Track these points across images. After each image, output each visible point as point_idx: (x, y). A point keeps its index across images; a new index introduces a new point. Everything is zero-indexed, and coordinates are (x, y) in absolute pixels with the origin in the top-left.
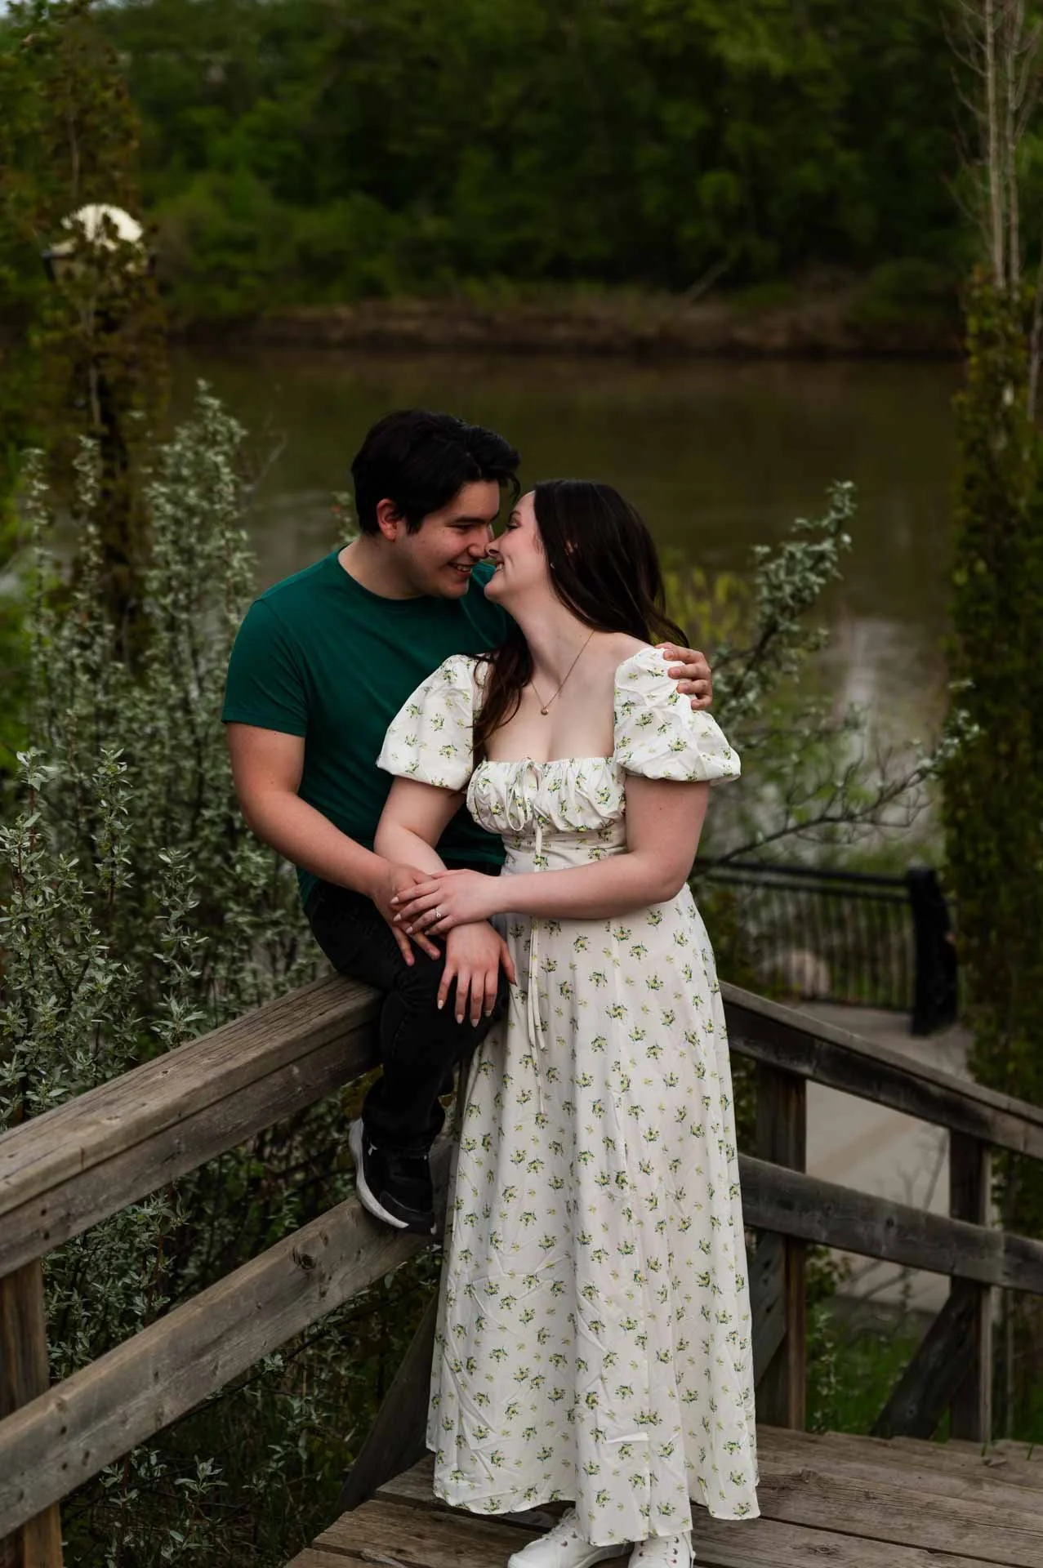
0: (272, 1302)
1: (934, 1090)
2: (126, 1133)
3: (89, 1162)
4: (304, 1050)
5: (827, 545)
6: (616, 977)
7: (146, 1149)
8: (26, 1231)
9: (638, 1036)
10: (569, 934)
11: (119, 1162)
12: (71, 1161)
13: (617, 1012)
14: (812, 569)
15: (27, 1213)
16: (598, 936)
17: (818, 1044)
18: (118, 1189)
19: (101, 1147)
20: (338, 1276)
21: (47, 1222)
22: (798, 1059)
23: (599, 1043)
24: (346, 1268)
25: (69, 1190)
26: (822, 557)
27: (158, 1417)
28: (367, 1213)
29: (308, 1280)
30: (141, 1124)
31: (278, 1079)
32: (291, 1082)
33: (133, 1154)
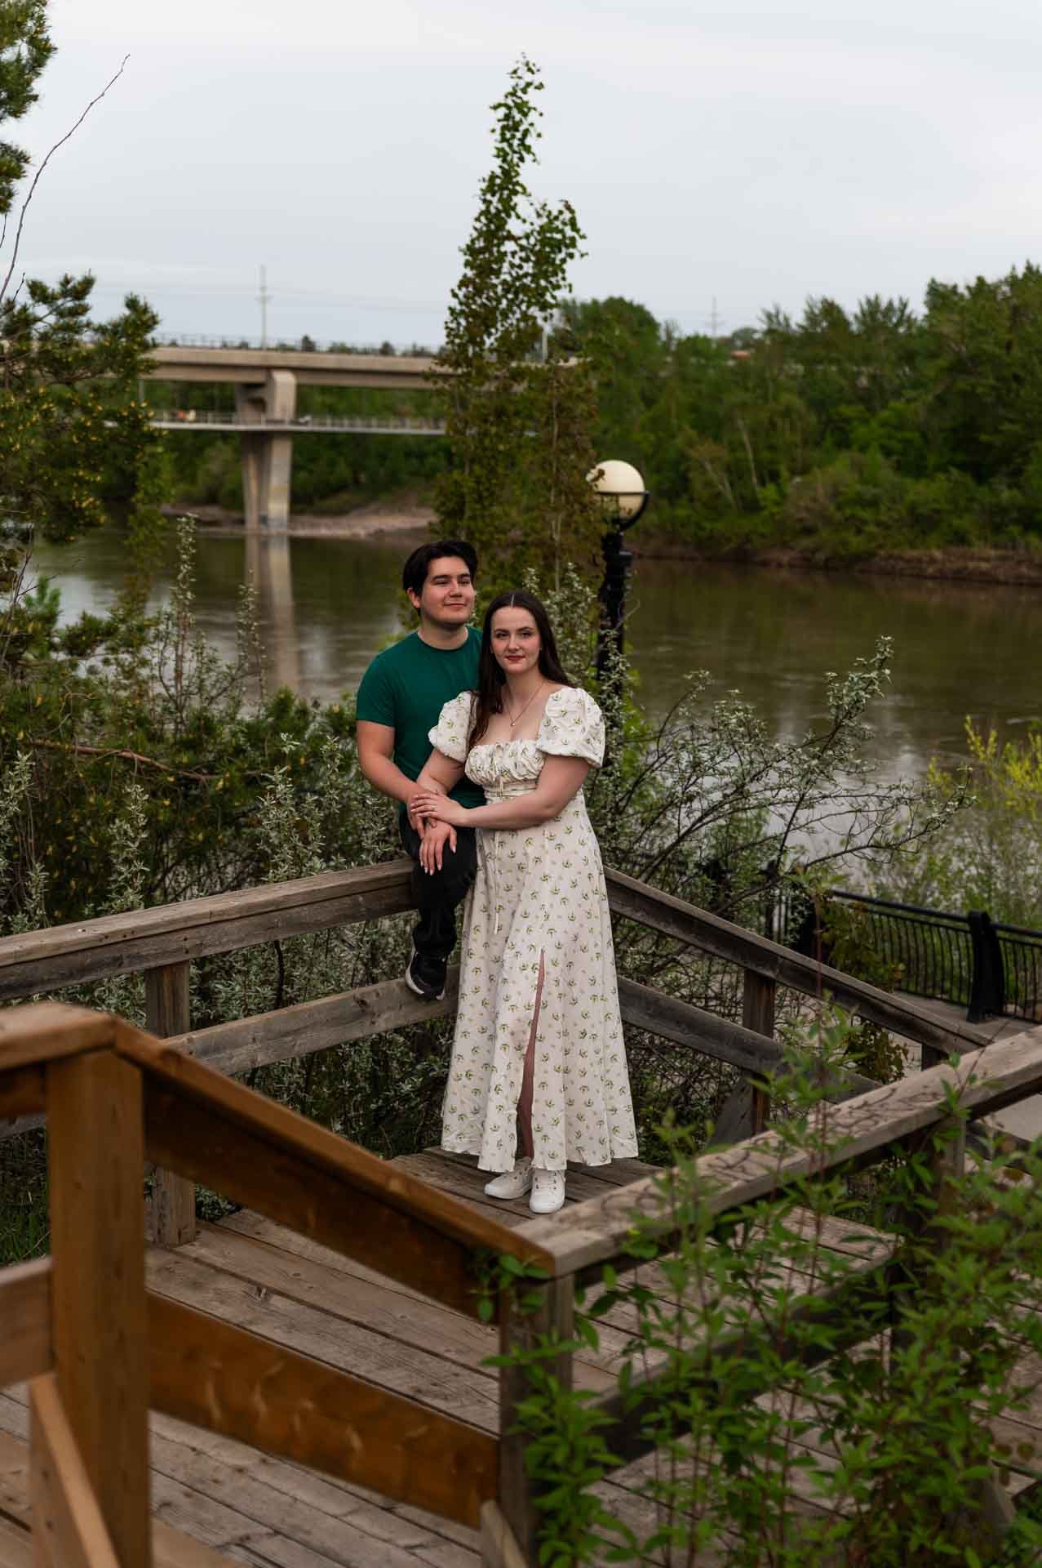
0: (337, 1019)
1: (886, 1007)
2: (240, 909)
3: (214, 919)
4: (367, 888)
5: (873, 675)
6: (547, 859)
7: (255, 920)
8: (175, 946)
9: (555, 892)
10: (523, 836)
11: (237, 923)
12: (203, 916)
13: (545, 878)
14: (865, 690)
15: (175, 937)
16: (536, 835)
17: (781, 960)
18: (235, 937)
19: (223, 912)
20: (385, 1016)
21: (188, 945)
22: (764, 966)
23: (534, 895)
24: (392, 1013)
25: (203, 931)
26: (871, 682)
27: (253, 1062)
28: (407, 985)
29: (363, 1013)
30: (250, 906)
31: (347, 900)
32: (357, 905)
33: (246, 921)
